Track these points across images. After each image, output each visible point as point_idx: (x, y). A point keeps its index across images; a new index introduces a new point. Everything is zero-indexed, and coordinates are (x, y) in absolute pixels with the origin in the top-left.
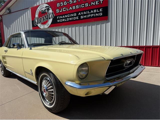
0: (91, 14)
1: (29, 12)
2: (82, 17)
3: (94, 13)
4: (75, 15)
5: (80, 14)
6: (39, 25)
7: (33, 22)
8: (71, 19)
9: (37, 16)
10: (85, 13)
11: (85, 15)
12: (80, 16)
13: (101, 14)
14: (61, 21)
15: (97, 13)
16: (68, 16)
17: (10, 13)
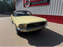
0: (43, 2)
1: (23, 1)
2: (40, 3)
3: (44, 2)
4: (37, 2)
5: (39, 2)
6: (26, 6)
7: (24, 4)
8: (36, 4)
9: (25, 2)
10: (41, 1)
11: (41, 2)
12: (39, 3)
13: (47, 2)
14: (33, 4)
15: (45, 1)
16: (35, 2)
17: (17, 1)
